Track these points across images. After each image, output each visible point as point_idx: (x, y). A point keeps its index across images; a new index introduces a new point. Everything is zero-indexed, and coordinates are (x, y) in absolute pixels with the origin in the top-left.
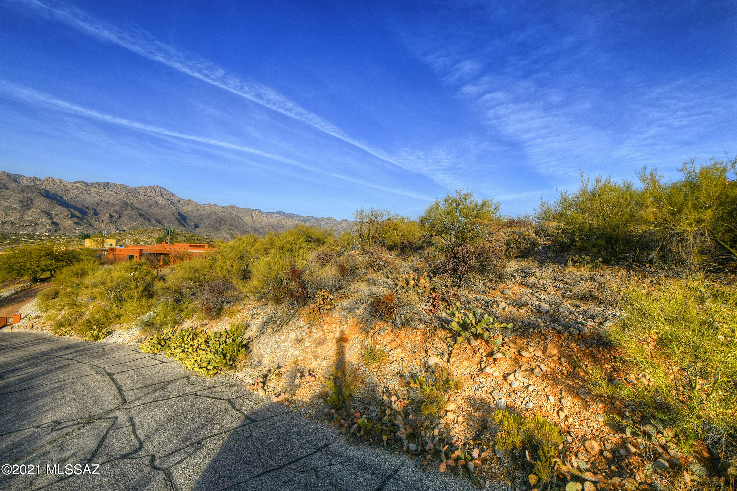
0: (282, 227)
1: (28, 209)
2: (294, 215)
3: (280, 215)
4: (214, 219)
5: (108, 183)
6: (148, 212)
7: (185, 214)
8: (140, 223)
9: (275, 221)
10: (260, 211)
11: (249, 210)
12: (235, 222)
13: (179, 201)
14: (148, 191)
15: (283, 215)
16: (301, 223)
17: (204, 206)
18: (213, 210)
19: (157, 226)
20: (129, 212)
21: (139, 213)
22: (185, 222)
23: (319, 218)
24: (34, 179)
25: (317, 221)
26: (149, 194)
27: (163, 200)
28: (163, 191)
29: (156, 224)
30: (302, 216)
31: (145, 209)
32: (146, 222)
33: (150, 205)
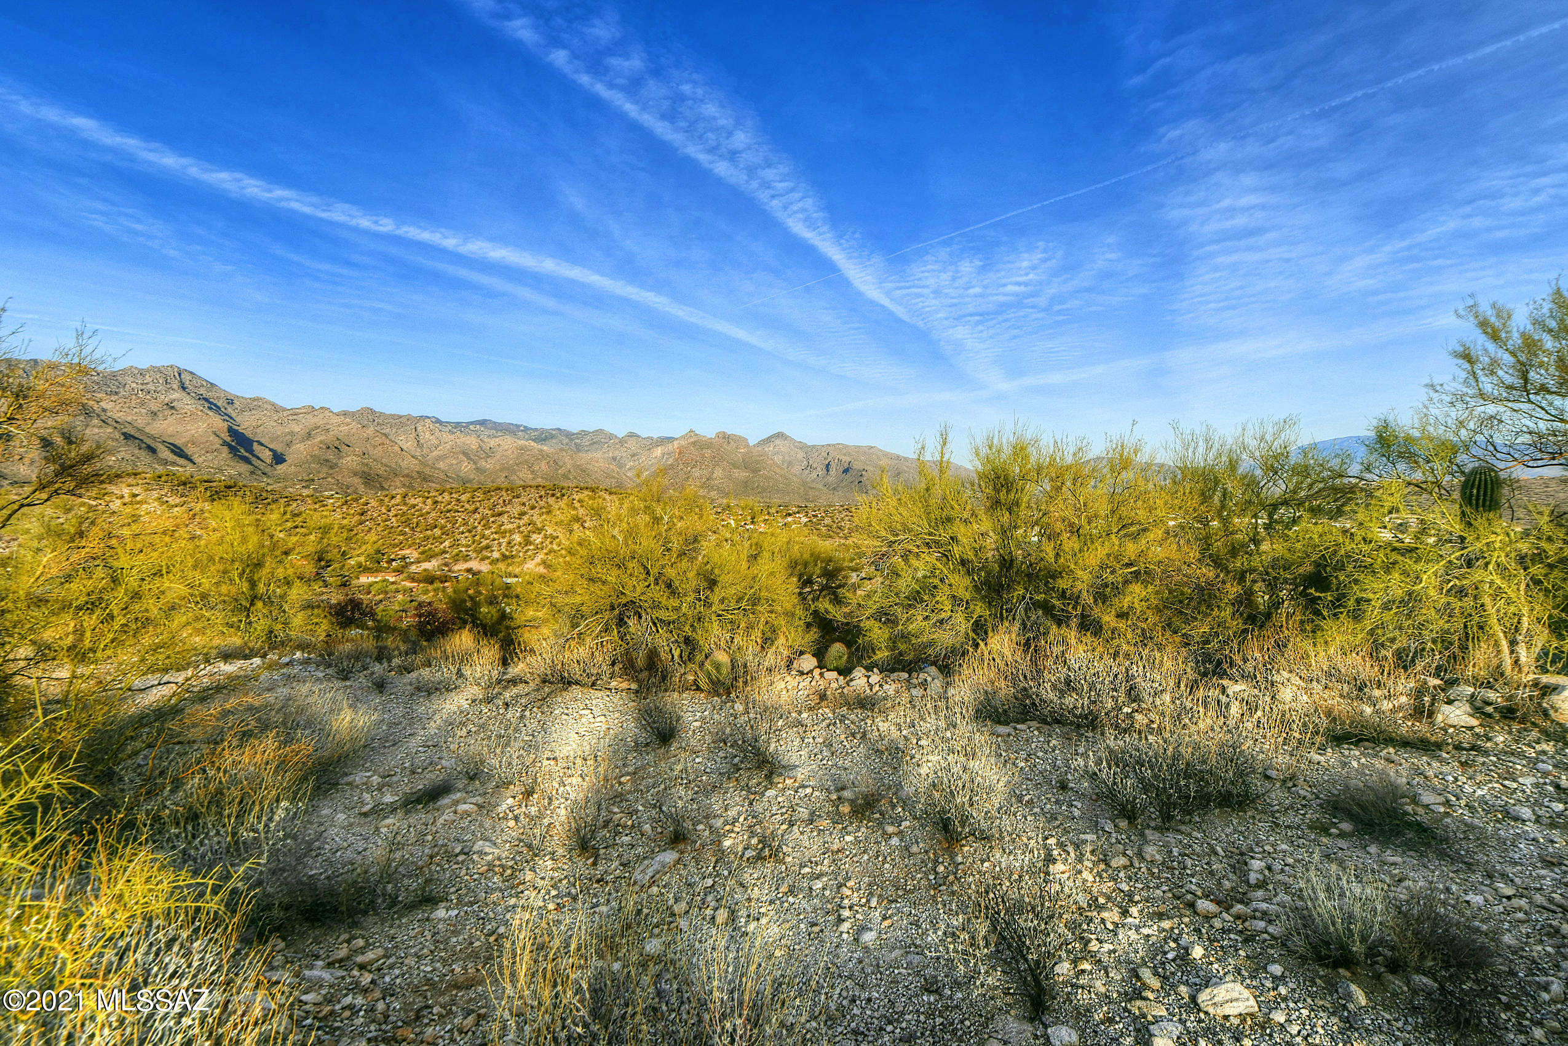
0: (489, 453)
2: (518, 426)
3: (486, 427)
4: (321, 442)
5: (36, 361)
6: (147, 430)
7: (248, 433)
8: (127, 457)
9: (471, 442)
10: (438, 421)
11: (409, 418)
12: (375, 447)
13: (231, 402)
14: (148, 379)
15: (491, 428)
16: (532, 444)
17: (294, 413)
18: (319, 420)
19: (174, 464)
20: (96, 430)
21: (124, 434)
22: (251, 452)
23: (575, 430)
25: (571, 440)
26: (151, 387)
27: (187, 400)
28: (186, 377)
29: (171, 457)
30: (536, 429)
31: (141, 422)
32: (143, 454)
33: (154, 414)
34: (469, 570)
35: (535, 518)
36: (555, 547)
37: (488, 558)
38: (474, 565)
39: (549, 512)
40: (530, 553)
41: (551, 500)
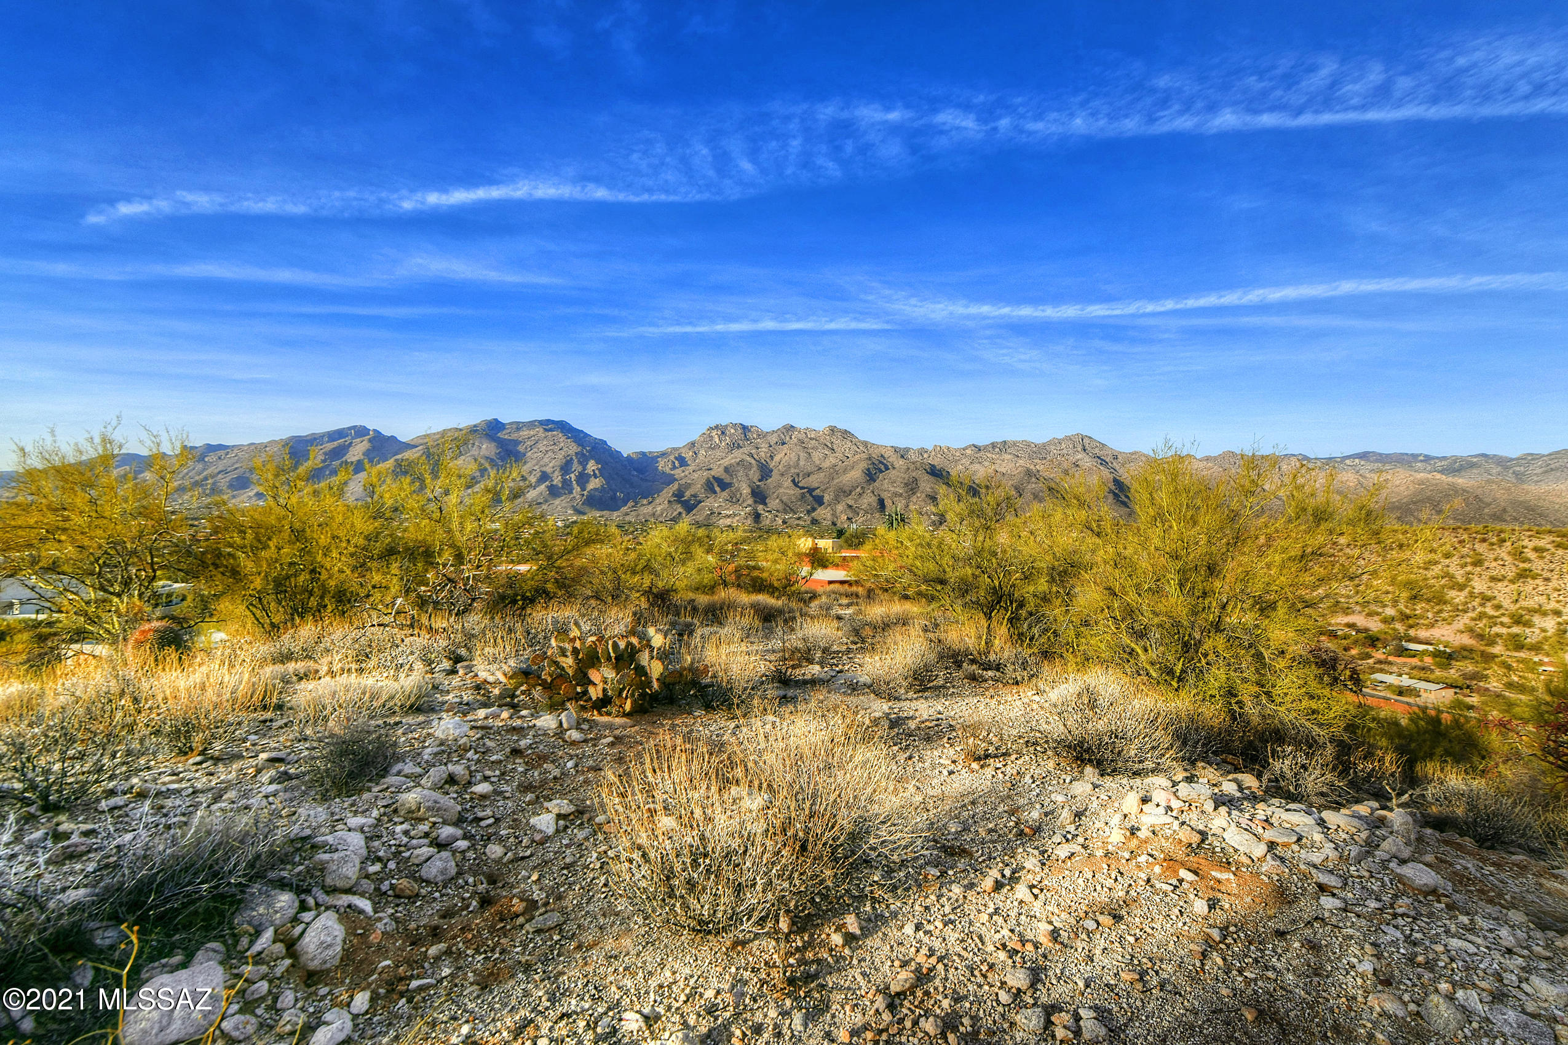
1: (914, 493)
2: (1416, 456)
3: (1368, 460)
5: (1005, 442)
6: (1062, 484)
7: (1127, 482)
9: (1347, 478)
10: (1305, 458)
11: (1272, 457)
13: (1116, 458)
15: (1377, 461)
16: (1439, 476)
20: (1034, 486)
21: (1049, 488)
22: (1126, 496)
23: (1514, 453)
24: (922, 451)
25: (1507, 468)
27: (1087, 459)
28: (1086, 441)
30: (1444, 458)
31: (1058, 479)
33: (1067, 472)
34: (1351, 626)
35: (1452, 570)
36: (1490, 611)
37: (1378, 614)
38: (1360, 620)
39: (1478, 563)
40: (1445, 615)
41: (1481, 548)
